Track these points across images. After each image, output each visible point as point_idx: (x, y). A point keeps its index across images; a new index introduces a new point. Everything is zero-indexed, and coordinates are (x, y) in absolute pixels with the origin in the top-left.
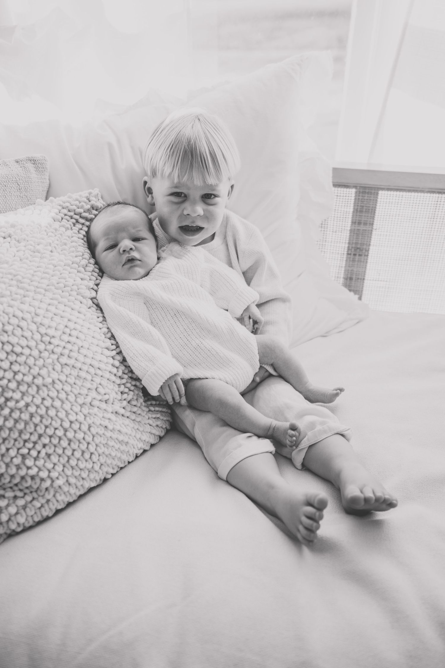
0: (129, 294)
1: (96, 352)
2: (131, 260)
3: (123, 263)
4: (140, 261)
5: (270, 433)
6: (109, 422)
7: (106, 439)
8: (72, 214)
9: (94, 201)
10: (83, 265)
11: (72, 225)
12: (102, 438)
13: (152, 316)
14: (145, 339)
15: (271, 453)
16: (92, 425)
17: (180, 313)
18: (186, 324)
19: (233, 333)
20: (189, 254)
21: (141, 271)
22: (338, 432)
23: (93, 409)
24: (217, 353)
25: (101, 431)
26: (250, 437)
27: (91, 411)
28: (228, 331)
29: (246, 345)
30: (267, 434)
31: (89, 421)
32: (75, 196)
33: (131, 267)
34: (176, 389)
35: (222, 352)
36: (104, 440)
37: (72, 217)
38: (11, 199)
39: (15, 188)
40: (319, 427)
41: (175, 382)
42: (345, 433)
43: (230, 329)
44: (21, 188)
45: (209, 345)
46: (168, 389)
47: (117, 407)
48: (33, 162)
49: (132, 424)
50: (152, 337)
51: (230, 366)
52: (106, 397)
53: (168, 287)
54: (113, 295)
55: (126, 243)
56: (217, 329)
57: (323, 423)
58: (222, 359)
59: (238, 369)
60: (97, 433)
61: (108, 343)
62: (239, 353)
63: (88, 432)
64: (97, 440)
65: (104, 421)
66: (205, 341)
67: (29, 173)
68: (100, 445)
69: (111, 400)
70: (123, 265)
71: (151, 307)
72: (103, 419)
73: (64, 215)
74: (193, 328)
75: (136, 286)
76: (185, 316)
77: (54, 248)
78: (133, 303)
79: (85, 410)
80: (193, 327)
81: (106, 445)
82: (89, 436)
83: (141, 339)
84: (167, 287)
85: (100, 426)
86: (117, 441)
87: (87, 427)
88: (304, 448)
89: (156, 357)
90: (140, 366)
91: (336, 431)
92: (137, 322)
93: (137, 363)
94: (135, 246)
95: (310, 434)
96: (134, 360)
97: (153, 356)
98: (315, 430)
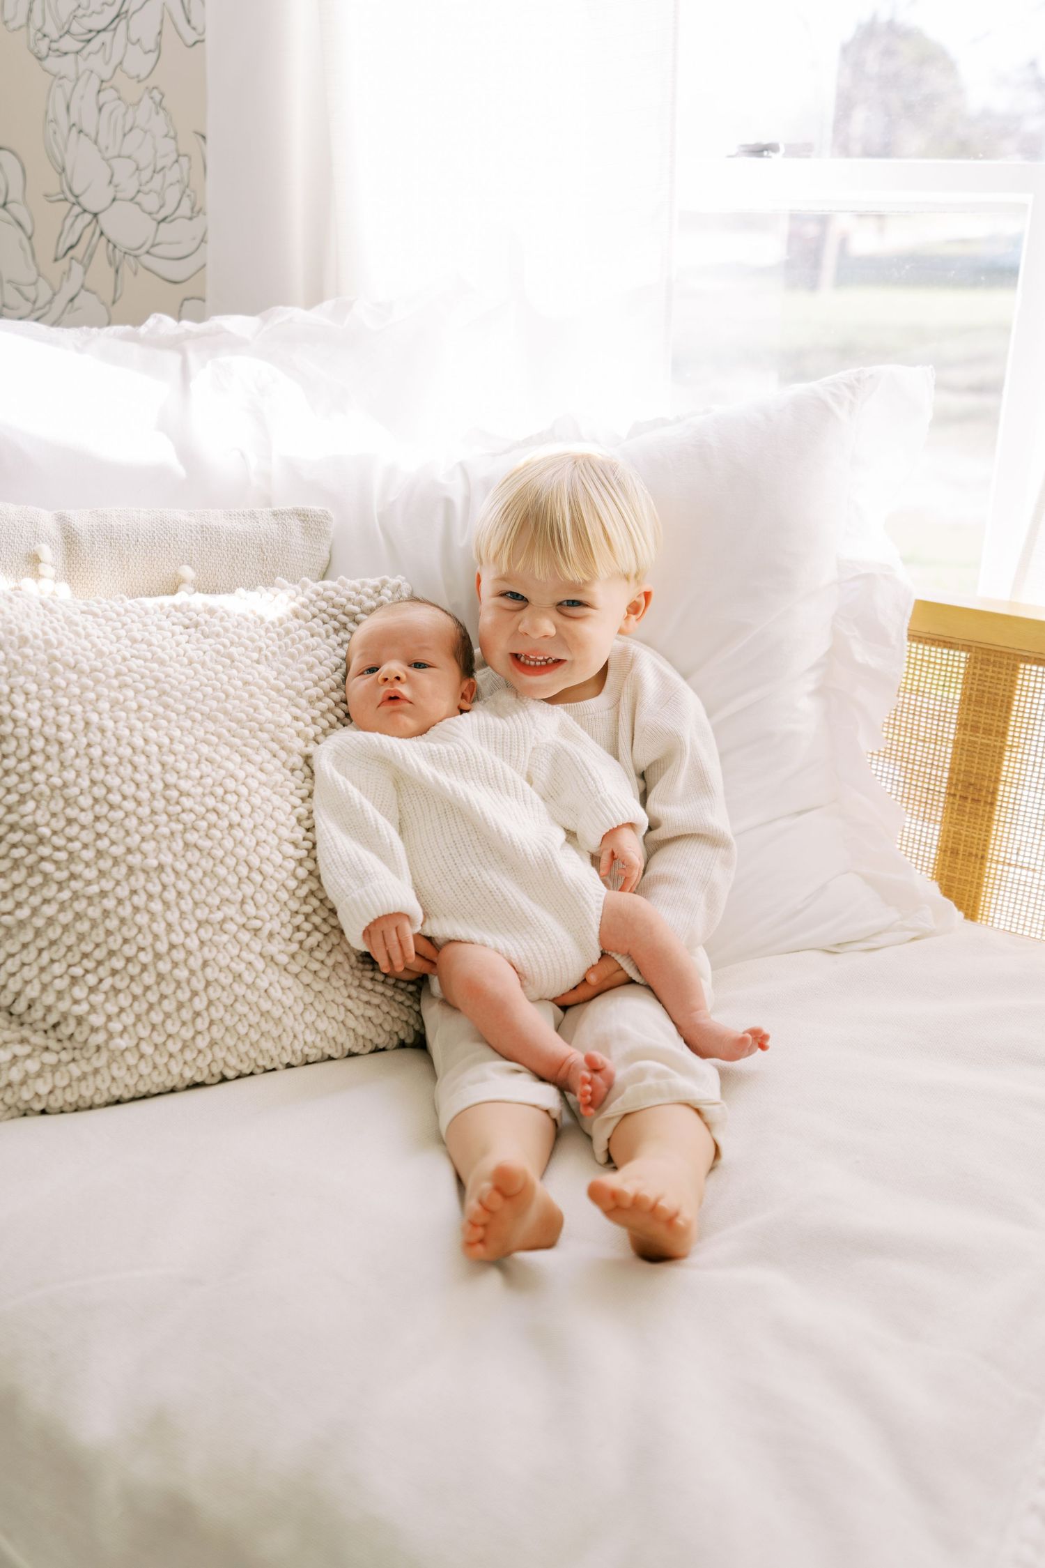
0: (365, 756)
1: (264, 842)
2: (394, 698)
3: (379, 702)
4: (411, 703)
6: (246, 969)
7: (233, 998)
8: (335, 611)
11: (331, 630)
12: (225, 994)
13: (406, 808)
15: (546, 1111)
16: (212, 963)
17: (455, 811)
20: (521, 714)
21: (410, 723)
22: (689, 1103)
23: (220, 936)
24: (505, 900)
25: (226, 979)
26: (519, 1072)
27: (216, 938)
30: (557, 1074)
31: (207, 953)
32: (356, 583)
33: (394, 711)
34: (396, 943)
35: (515, 900)
36: (228, 997)
37: (334, 617)
38: (243, 573)
39: (256, 556)
41: (396, 928)
44: (265, 557)
45: (494, 882)
46: (380, 939)
47: (273, 948)
48: (302, 518)
49: (299, 991)
50: (380, 839)
51: (528, 932)
52: (258, 923)
53: (440, 757)
55: (393, 667)
59: (542, 941)
60: (216, 980)
61: (300, 833)
63: (199, 974)
64: (214, 993)
65: (238, 964)
67: (288, 536)
68: (217, 1003)
69: (265, 932)
70: (379, 706)
71: (406, 790)
72: (236, 959)
73: (318, 611)
74: (472, 844)
76: (463, 817)
77: (264, 659)
78: (367, 774)
79: (206, 934)
80: (471, 840)
81: (230, 1009)
82: (199, 981)
83: (359, 840)
84: (438, 756)
85: (227, 971)
86: (255, 1009)
87: (200, 962)
88: (613, 1118)
89: (371, 874)
90: (337, 883)
91: (683, 1098)
92: (359, 806)
93: (333, 877)
94: (407, 674)
95: (629, 1090)
96: (330, 871)
97: (365, 872)
98: (641, 1084)
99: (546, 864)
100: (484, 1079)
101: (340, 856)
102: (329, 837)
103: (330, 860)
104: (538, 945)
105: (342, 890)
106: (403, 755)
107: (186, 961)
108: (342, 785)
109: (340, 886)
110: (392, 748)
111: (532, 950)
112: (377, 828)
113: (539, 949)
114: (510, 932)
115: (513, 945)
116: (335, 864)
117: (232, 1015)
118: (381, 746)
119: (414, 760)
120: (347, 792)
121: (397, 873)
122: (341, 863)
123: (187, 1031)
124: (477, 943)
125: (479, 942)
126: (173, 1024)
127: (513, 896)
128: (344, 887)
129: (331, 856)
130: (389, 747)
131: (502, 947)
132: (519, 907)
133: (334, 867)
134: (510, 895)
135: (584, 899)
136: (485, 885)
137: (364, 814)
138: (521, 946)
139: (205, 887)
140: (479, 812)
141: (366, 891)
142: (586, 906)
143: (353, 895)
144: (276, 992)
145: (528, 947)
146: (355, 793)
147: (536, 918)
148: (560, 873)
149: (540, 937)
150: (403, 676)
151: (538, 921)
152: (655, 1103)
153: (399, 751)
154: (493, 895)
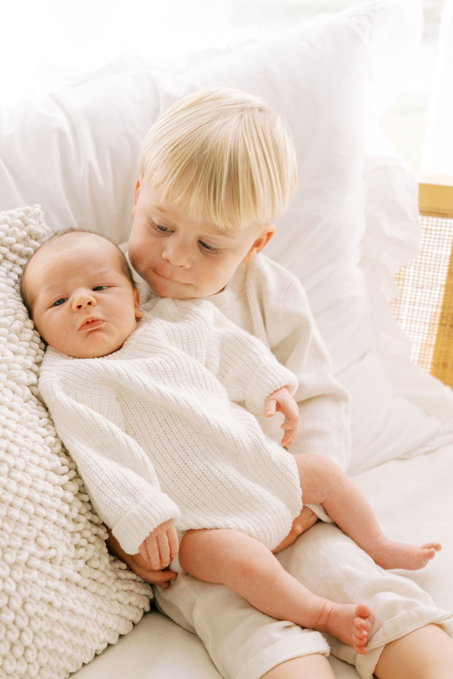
0: (92, 382)
1: (36, 477)
2: (91, 322)
3: (78, 327)
4: (105, 322)
5: (321, 622)
6: (56, 596)
7: (50, 624)
9: (33, 224)
10: (16, 330)
12: (44, 622)
13: (127, 420)
14: (120, 459)
15: (323, 654)
16: (29, 599)
18: (183, 436)
19: (259, 452)
22: (434, 622)
23: (30, 573)
25: (43, 610)
26: (288, 627)
27: (27, 576)
28: (252, 448)
29: (282, 473)
30: (317, 622)
31: (24, 592)
33: (91, 332)
35: (242, 484)
36: (47, 625)
40: (402, 613)
41: (167, 533)
42: (445, 622)
43: (255, 445)
45: (222, 474)
46: (155, 544)
47: (69, 570)
50: (132, 456)
52: (53, 552)
54: (65, 383)
55: (82, 294)
56: (235, 444)
57: (408, 606)
58: (242, 496)
60: (36, 614)
61: (58, 461)
62: (270, 486)
63: (21, 612)
64: (36, 625)
65: (48, 594)
66: (214, 466)
68: (41, 634)
69: (59, 559)
70: (79, 331)
71: (126, 405)
72: (46, 590)
74: (196, 444)
75: (103, 368)
76: (182, 422)
78: (99, 399)
79: (18, 575)
80: (194, 441)
81: (49, 635)
82: (23, 619)
83: (113, 458)
85: (41, 602)
86: (67, 628)
87: (20, 602)
88: (378, 648)
89: (139, 490)
90: (113, 502)
91: (430, 620)
92: (108, 430)
93: (108, 497)
94: (95, 298)
95: (387, 624)
96: (103, 493)
97: (134, 488)
98: (397, 617)
99: (257, 447)
100: (273, 641)
101: (108, 478)
102: (92, 462)
103: (101, 482)
104: (266, 518)
105: (119, 507)
106: (128, 375)
107: (8, 605)
108: (86, 413)
109: (116, 504)
110: (116, 370)
111: (264, 522)
112: (128, 446)
113: (269, 520)
114: (241, 511)
115: (249, 522)
116: (105, 485)
117: (52, 639)
118: (106, 370)
119: (139, 378)
120: (93, 419)
121: (150, 482)
122: (111, 484)
123: (22, 665)
124: (222, 528)
125: (224, 527)
126: (11, 664)
127: (239, 482)
128: (120, 505)
129: (100, 479)
130: (114, 370)
131: (242, 527)
132: (246, 489)
133: (106, 487)
134: (237, 482)
135: (288, 470)
136: (216, 477)
137: (114, 436)
138: (255, 521)
139: (7, 532)
140: (201, 415)
141: (142, 505)
142: (291, 475)
143: (132, 510)
144: (78, 607)
145: (261, 521)
146: (100, 419)
147: (260, 495)
148: (268, 453)
149: (266, 510)
150: (93, 300)
151: (262, 498)
152: (412, 630)
153: (123, 372)
154: (223, 484)
